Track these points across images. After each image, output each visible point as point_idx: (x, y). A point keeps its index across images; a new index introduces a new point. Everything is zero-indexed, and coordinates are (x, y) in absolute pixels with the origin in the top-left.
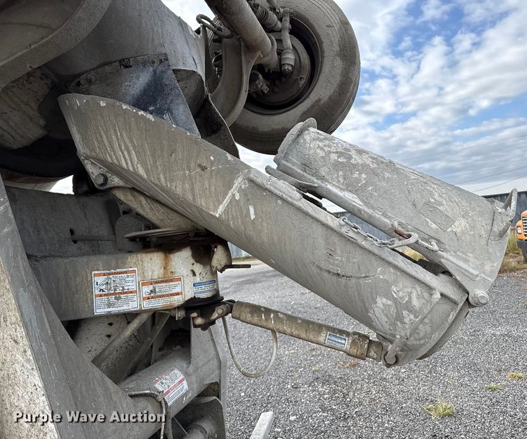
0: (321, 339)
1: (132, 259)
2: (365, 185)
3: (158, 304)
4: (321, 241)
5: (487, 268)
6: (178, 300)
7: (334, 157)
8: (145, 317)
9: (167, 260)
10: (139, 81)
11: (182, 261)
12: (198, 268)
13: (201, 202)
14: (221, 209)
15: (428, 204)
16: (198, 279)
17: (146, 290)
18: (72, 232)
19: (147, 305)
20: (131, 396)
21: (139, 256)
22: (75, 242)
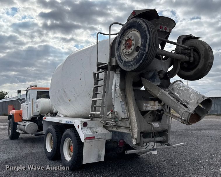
0: (177, 119)
1: (149, 102)
2: (181, 93)
3: (152, 109)
4: (171, 101)
5: (194, 108)
6: (156, 109)
7: (178, 88)
8: (150, 111)
9: (154, 102)
10: (151, 74)
11: (157, 103)
12: (159, 104)
13: (156, 94)
14: (158, 95)
15: (189, 97)
16: (159, 106)
17: (151, 107)
18: (143, 96)
19: (151, 109)
20: (148, 123)
21: (150, 101)
22: (143, 98)
